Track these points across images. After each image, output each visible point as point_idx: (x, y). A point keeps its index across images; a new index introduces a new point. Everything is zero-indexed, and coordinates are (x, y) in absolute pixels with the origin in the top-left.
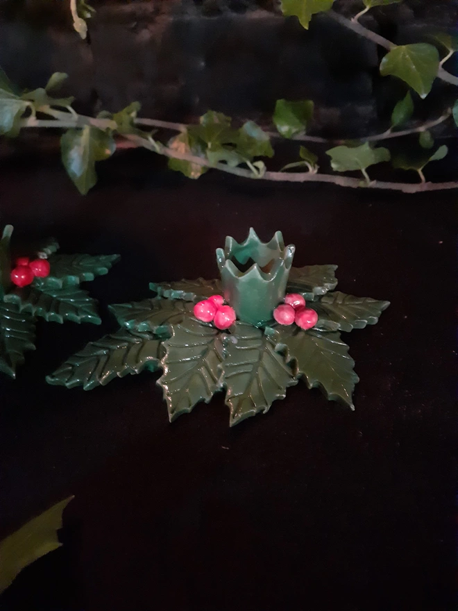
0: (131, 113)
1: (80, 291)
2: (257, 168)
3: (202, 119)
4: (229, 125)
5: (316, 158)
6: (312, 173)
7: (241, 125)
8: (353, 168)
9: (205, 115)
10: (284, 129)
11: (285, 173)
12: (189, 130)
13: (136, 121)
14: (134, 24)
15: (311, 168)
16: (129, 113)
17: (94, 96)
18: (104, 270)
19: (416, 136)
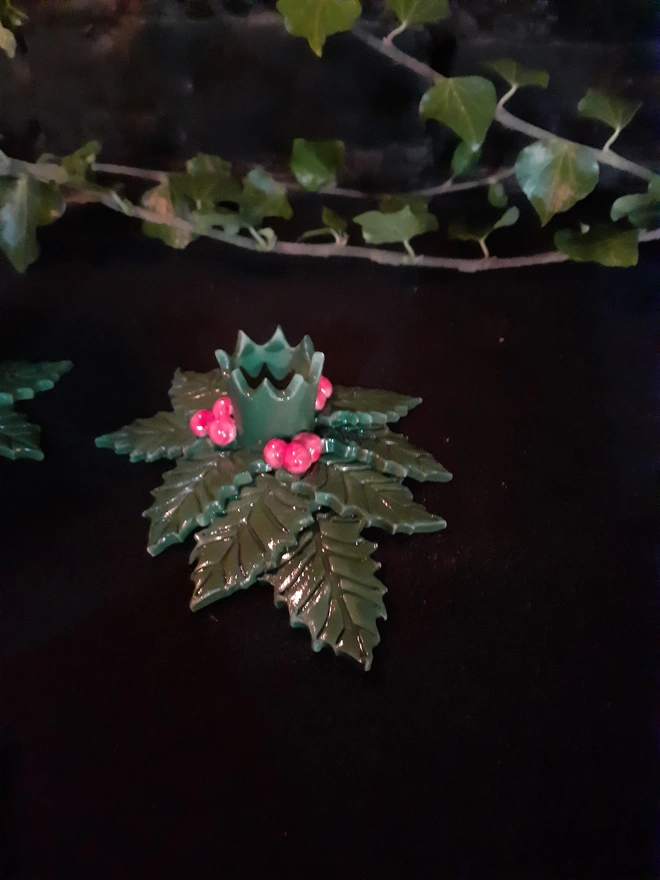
0: (89, 157)
1: (15, 414)
2: (264, 237)
3: (190, 165)
4: (228, 174)
5: (345, 225)
6: (340, 245)
7: (244, 174)
8: (392, 239)
9: (195, 159)
10: (306, 179)
11: (303, 245)
12: (171, 180)
13: (96, 167)
14: (88, 29)
15: (338, 238)
16: (84, 157)
17: (35, 128)
18: (47, 384)
19: (483, 191)
